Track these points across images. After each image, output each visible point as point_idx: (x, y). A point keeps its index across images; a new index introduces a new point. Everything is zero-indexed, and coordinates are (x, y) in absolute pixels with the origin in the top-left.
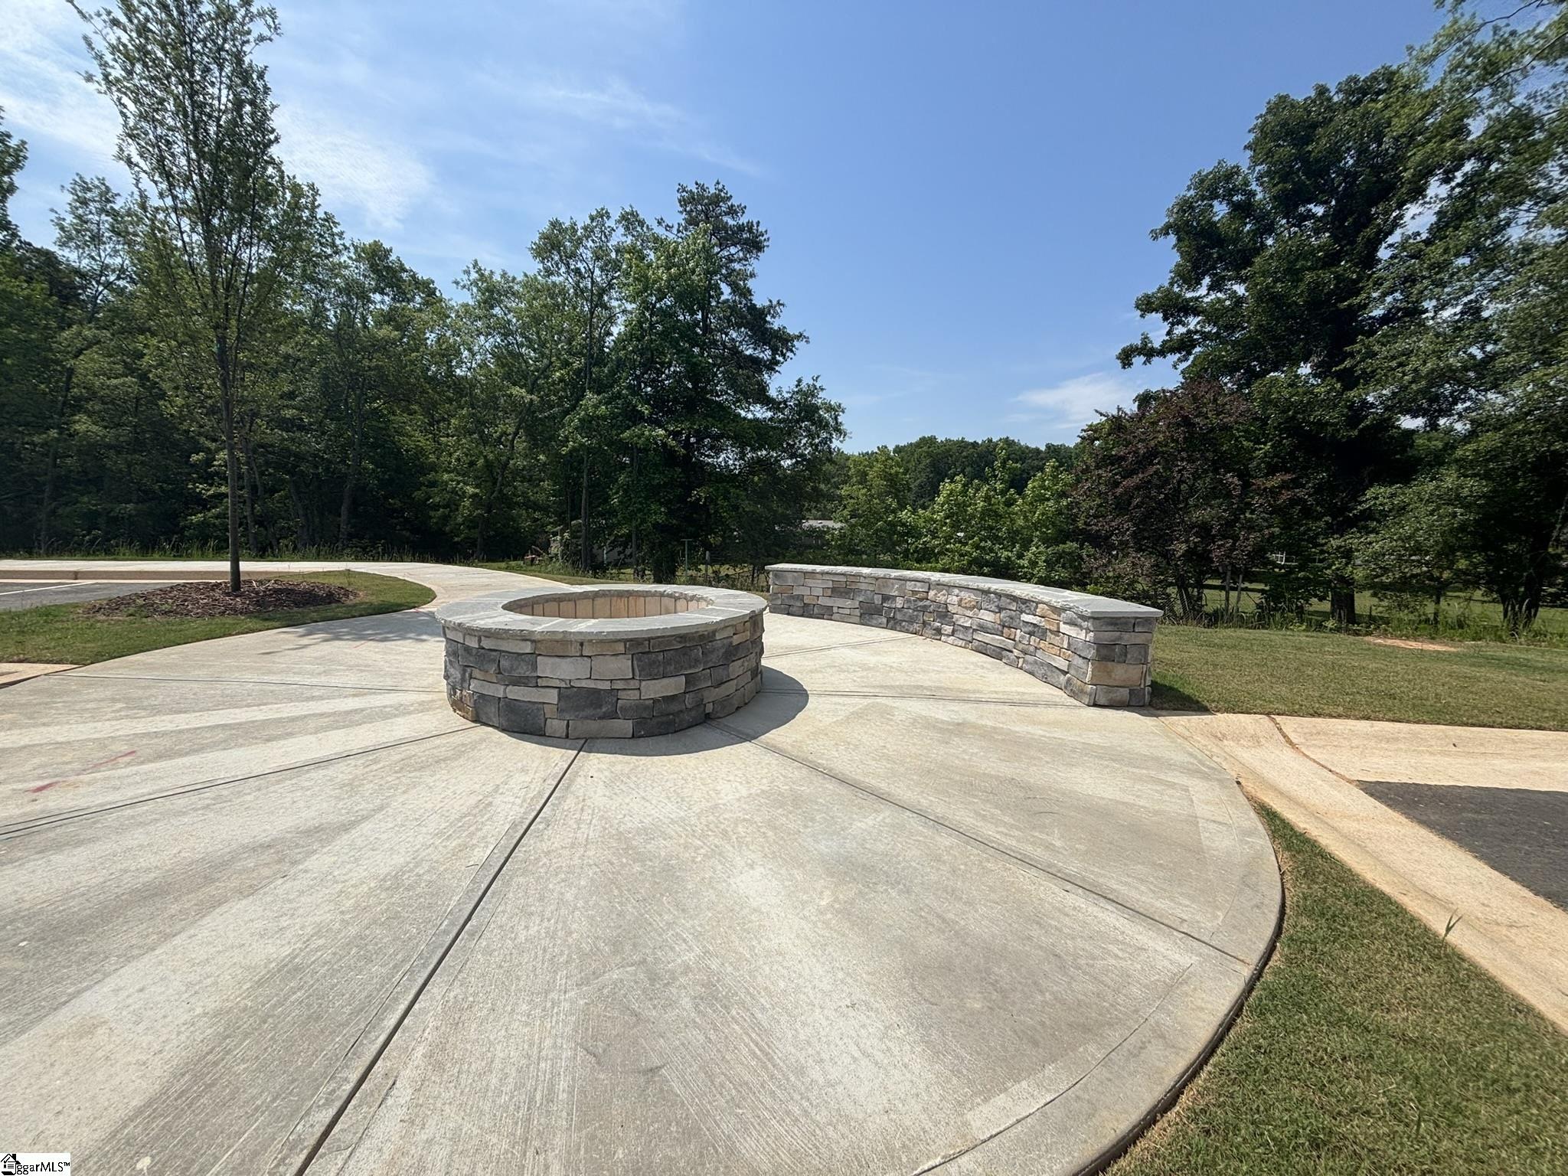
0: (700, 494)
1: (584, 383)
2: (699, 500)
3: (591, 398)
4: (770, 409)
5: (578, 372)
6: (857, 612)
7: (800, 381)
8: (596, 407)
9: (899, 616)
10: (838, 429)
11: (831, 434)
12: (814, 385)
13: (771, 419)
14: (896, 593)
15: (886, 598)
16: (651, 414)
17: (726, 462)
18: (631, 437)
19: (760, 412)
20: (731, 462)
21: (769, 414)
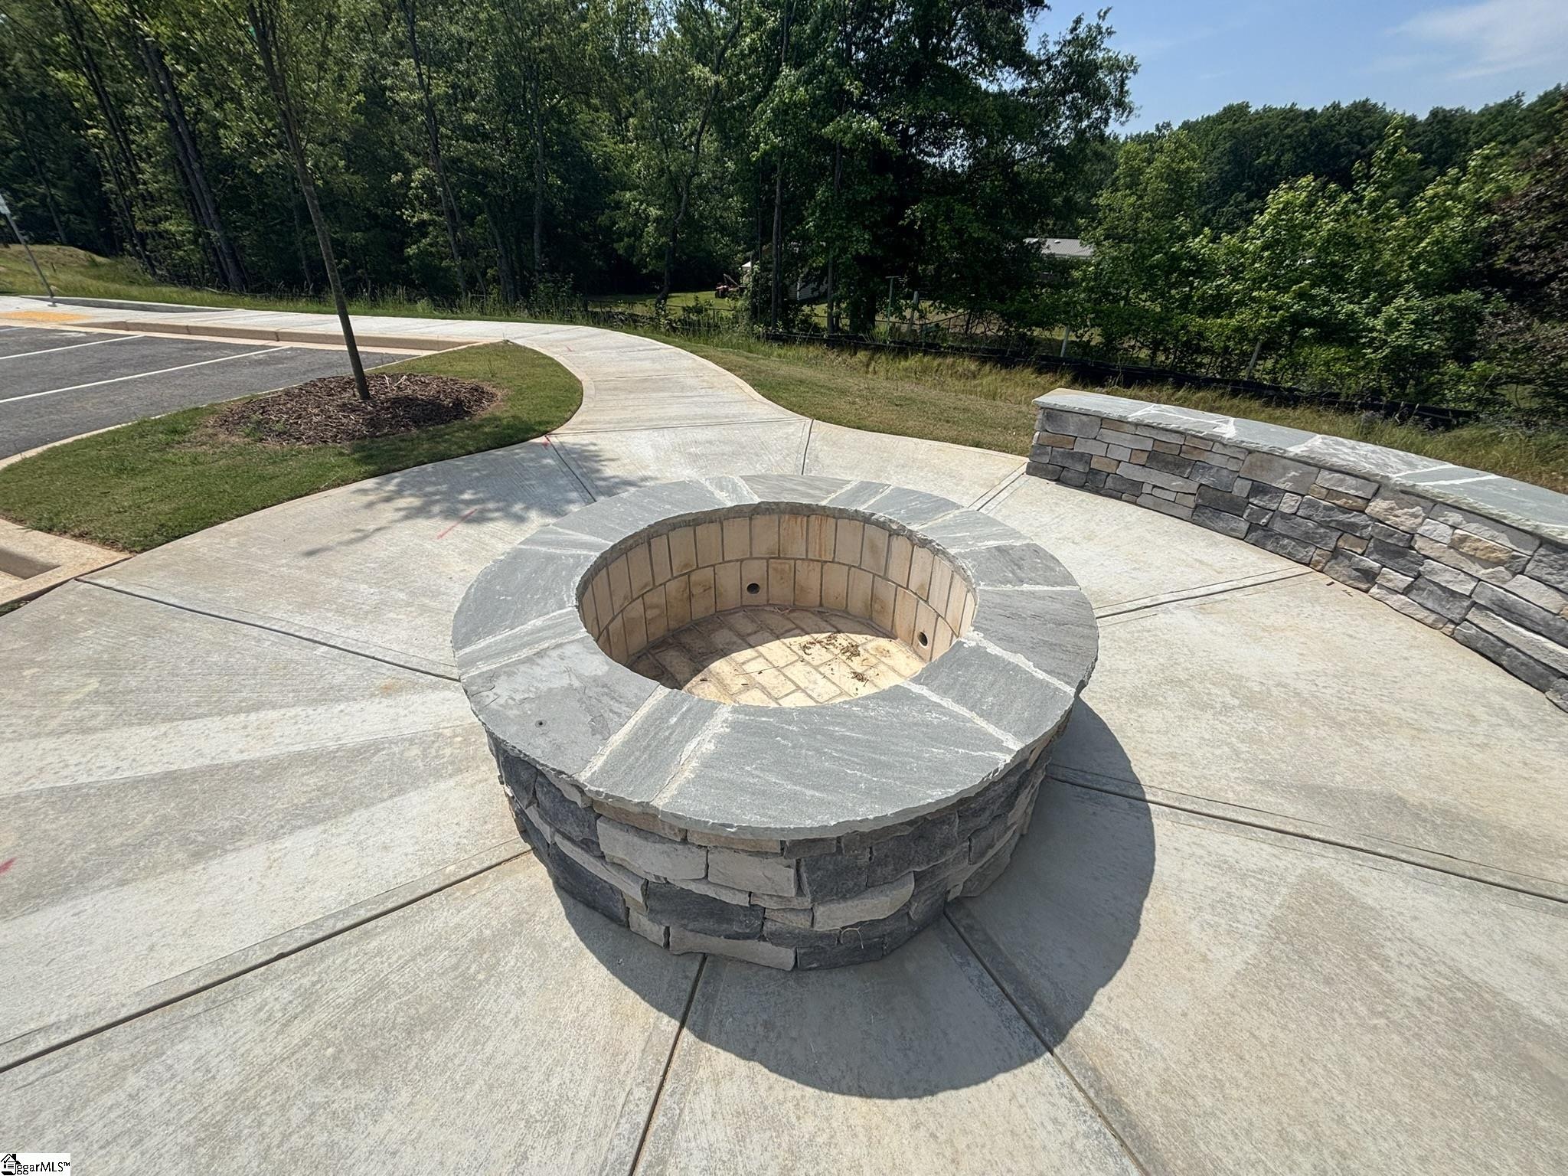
0: (915, 212)
1: (779, 54)
2: (913, 222)
3: (788, 73)
4: (1022, 75)
5: (774, 34)
6: (1191, 501)
7: (1078, 21)
8: (793, 89)
9: (1278, 526)
10: (1120, 104)
11: (1108, 112)
12: (1099, 27)
13: (1024, 91)
14: (1288, 486)
15: (1259, 489)
16: (863, 94)
17: (952, 163)
18: (836, 132)
19: (1009, 81)
20: (958, 163)
21: (1020, 83)
